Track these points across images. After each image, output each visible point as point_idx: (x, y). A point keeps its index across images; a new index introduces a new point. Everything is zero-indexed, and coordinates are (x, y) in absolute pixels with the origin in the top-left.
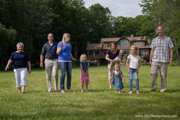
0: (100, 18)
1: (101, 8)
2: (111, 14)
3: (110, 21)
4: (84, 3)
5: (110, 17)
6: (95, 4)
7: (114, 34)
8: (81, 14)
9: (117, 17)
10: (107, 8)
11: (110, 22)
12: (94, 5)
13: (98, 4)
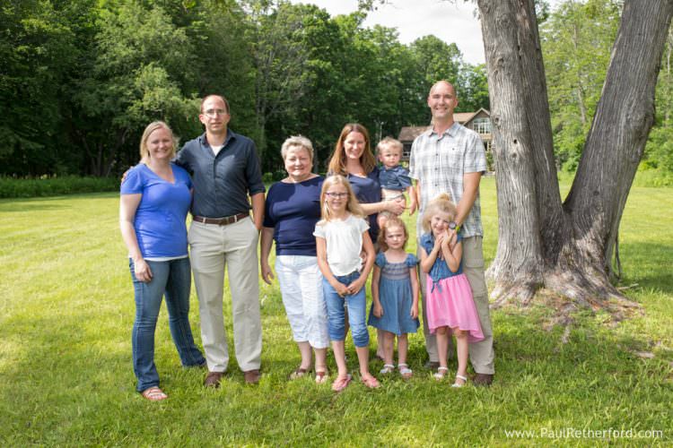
0: (436, 68)
1: (439, 46)
2: (463, 59)
3: (459, 73)
4: (398, 34)
5: (459, 64)
6: (424, 37)
7: (468, 103)
8: (393, 59)
9: (476, 66)
10: (454, 46)
11: (461, 77)
12: (421, 39)
13: (430, 36)
